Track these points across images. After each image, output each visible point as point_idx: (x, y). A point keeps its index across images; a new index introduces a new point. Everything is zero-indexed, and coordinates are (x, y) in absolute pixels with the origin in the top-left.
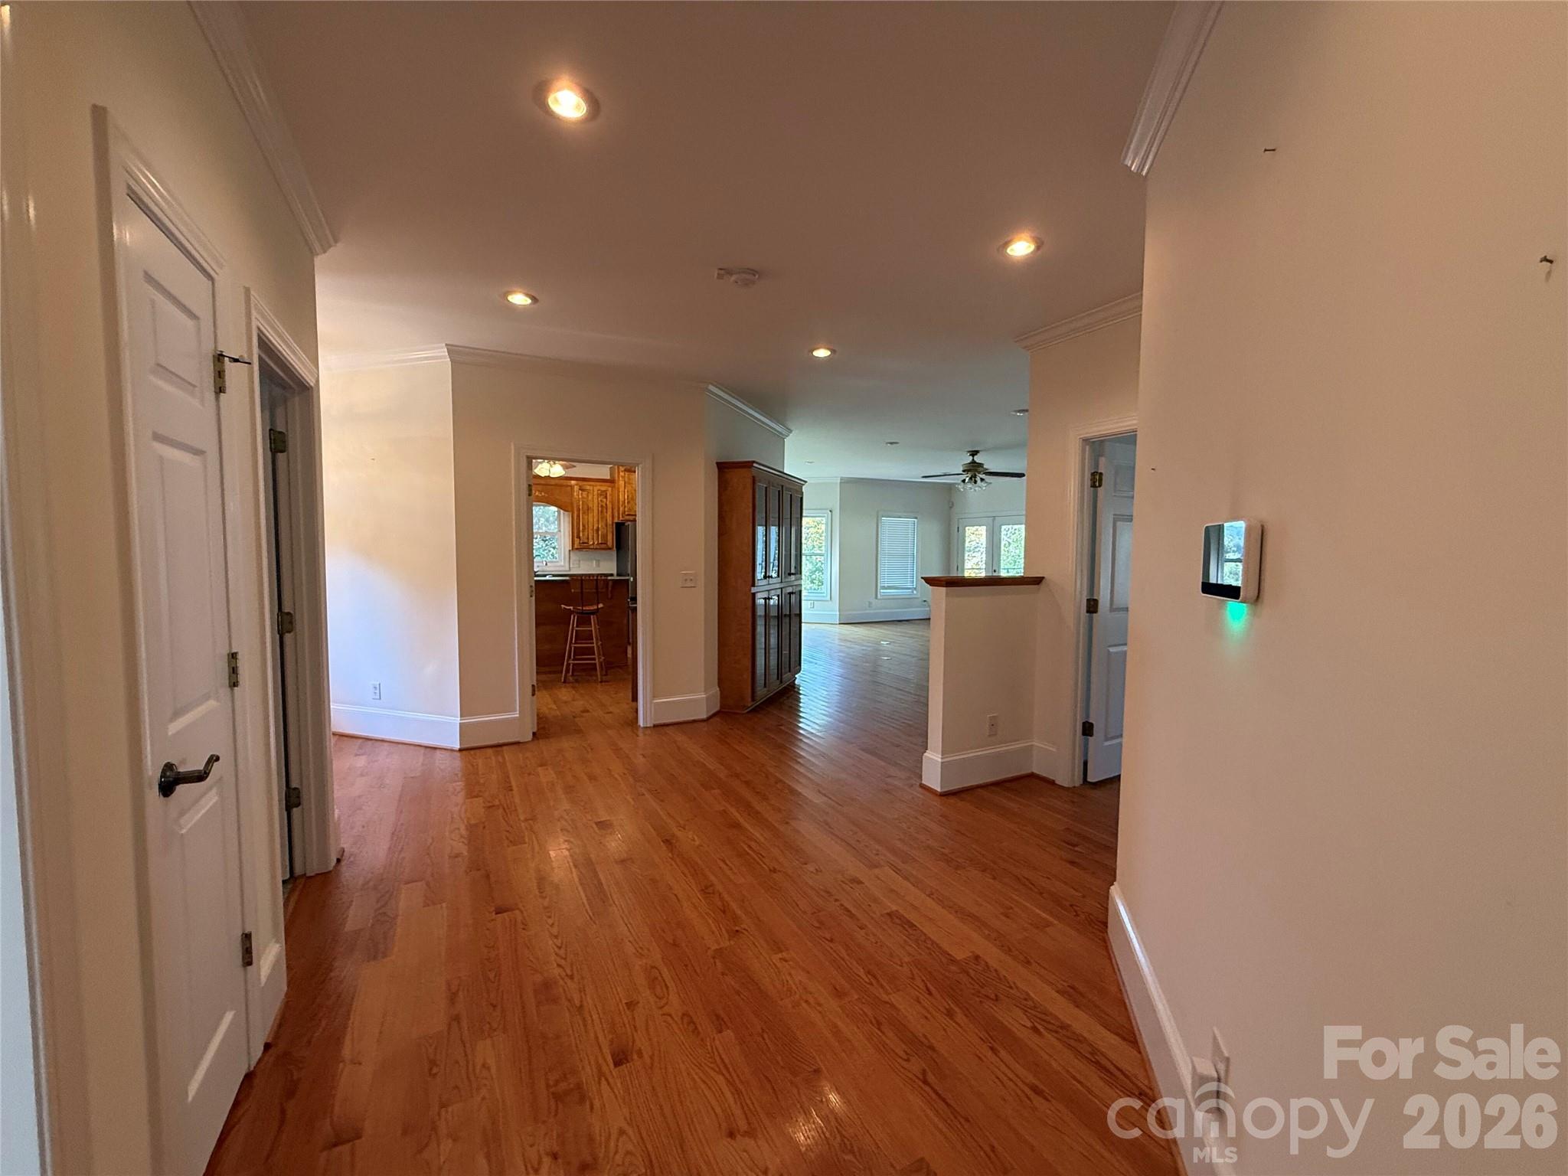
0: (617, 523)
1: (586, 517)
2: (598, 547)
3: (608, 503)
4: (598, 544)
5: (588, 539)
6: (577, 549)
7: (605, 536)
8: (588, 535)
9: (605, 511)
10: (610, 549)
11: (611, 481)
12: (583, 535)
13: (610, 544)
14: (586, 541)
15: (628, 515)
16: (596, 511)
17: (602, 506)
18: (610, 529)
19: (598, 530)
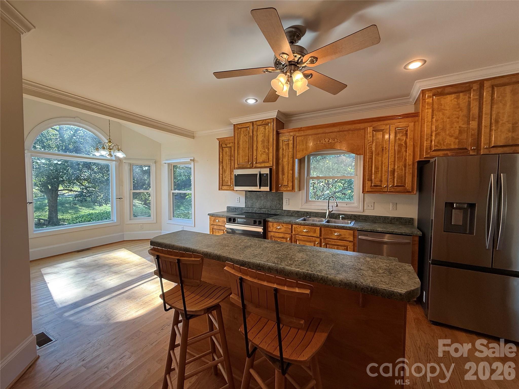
0: (419, 162)
1: (380, 159)
2: (393, 190)
3: (408, 140)
4: (393, 186)
5: (381, 181)
6: (368, 192)
7: (402, 179)
8: (381, 177)
9: (403, 150)
10: (409, 192)
11: (414, 116)
12: (375, 178)
13: (408, 185)
14: (378, 183)
15: (434, 151)
16: (392, 152)
17: (400, 146)
18: (409, 171)
19: (393, 171)
